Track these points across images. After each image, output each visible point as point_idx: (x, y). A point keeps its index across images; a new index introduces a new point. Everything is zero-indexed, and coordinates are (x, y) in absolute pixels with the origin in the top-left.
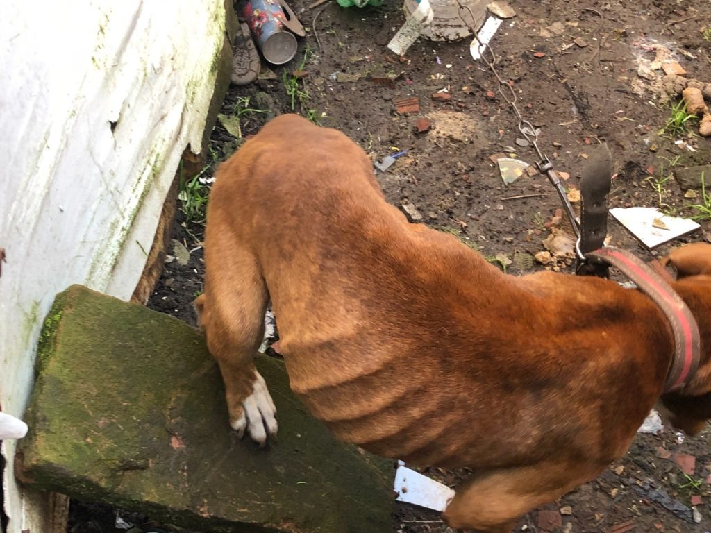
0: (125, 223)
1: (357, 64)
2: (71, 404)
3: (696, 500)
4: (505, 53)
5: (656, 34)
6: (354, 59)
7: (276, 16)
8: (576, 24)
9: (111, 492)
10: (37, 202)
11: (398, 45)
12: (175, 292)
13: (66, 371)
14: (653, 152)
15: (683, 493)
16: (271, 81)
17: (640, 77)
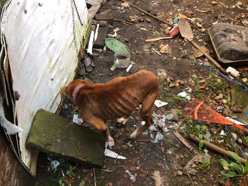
0: (54, 99)
1: (104, 72)
2: (38, 131)
3: (164, 156)
4: (133, 71)
5: (162, 68)
6: (104, 71)
7: (89, 62)
8: (147, 66)
9: (44, 149)
10: (34, 92)
11: (112, 69)
12: (64, 114)
13: (37, 125)
14: (160, 90)
15: (162, 155)
16: (87, 74)
17: (159, 76)
